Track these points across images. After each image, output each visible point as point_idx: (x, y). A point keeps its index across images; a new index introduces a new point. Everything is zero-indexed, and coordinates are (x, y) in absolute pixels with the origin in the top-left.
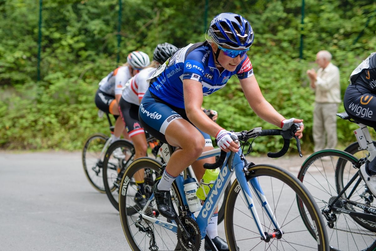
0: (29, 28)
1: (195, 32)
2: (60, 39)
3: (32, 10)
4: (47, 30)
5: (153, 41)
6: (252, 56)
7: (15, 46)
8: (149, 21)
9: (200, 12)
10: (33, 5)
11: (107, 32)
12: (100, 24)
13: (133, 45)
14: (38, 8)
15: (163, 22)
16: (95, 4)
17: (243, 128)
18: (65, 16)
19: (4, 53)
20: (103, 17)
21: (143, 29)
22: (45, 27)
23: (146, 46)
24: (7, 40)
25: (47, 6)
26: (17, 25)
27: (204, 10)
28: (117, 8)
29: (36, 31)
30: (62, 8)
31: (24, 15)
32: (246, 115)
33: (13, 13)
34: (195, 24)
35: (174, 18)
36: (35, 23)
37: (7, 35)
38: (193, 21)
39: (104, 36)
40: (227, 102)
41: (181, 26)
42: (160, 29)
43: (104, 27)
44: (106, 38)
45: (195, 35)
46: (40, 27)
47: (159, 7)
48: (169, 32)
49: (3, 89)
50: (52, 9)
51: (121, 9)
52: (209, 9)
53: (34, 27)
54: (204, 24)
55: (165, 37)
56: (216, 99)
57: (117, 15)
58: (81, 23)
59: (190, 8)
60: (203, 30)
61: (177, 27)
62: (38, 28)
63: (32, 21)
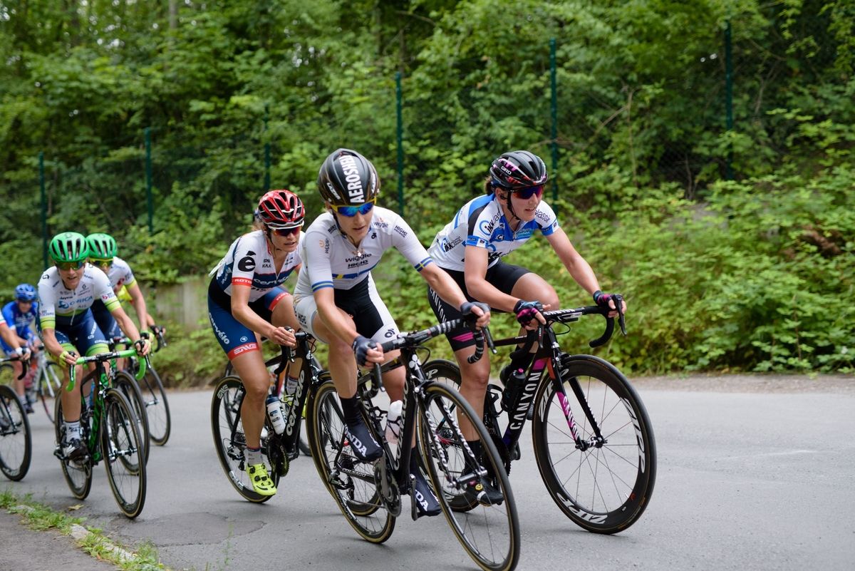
0: (381, 143)
1: (707, 129)
2: (439, 160)
3: (383, 109)
4: (413, 145)
5: (622, 153)
6: (831, 168)
8: (613, 113)
9: (715, 88)
10: (385, 98)
11: (531, 141)
12: (516, 125)
13: (584, 163)
14: (395, 103)
15: (642, 112)
16: (503, 88)
17: (820, 318)
18: (446, 112)
20: (520, 113)
21: (601, 129)
22: (408, 139)
23: (608, 162)
25: (411, 97)
26: (357, 138)
27: (724, 83)
28: (548, 94)
29: (392, 147)
30: (441, 100)
31: (368, 119)
32: (824, 291)
33: (347, 116)
34: (707, 113)
35: (663, 105)
36: (390, 132)
38: (703, 106)
40: (783, 265)
41: (678, 119)
42: (635, 126)
43: (523, 131)
45: (707, 135)
46: (400, 140)
47: (631, 83)
48: (654, 133)
50: (421, 102)
51: (556, 94)
52: (733, 80)
53: (388, 140)
54: (724, 111)
55: (646, 144)
56: (759, 261)
57: (548, 104)
58: (478, 126)
59: (695, 81)
60: (724, 125)
61: (671, 120)
62: (395, 142)
63: (385, 128)
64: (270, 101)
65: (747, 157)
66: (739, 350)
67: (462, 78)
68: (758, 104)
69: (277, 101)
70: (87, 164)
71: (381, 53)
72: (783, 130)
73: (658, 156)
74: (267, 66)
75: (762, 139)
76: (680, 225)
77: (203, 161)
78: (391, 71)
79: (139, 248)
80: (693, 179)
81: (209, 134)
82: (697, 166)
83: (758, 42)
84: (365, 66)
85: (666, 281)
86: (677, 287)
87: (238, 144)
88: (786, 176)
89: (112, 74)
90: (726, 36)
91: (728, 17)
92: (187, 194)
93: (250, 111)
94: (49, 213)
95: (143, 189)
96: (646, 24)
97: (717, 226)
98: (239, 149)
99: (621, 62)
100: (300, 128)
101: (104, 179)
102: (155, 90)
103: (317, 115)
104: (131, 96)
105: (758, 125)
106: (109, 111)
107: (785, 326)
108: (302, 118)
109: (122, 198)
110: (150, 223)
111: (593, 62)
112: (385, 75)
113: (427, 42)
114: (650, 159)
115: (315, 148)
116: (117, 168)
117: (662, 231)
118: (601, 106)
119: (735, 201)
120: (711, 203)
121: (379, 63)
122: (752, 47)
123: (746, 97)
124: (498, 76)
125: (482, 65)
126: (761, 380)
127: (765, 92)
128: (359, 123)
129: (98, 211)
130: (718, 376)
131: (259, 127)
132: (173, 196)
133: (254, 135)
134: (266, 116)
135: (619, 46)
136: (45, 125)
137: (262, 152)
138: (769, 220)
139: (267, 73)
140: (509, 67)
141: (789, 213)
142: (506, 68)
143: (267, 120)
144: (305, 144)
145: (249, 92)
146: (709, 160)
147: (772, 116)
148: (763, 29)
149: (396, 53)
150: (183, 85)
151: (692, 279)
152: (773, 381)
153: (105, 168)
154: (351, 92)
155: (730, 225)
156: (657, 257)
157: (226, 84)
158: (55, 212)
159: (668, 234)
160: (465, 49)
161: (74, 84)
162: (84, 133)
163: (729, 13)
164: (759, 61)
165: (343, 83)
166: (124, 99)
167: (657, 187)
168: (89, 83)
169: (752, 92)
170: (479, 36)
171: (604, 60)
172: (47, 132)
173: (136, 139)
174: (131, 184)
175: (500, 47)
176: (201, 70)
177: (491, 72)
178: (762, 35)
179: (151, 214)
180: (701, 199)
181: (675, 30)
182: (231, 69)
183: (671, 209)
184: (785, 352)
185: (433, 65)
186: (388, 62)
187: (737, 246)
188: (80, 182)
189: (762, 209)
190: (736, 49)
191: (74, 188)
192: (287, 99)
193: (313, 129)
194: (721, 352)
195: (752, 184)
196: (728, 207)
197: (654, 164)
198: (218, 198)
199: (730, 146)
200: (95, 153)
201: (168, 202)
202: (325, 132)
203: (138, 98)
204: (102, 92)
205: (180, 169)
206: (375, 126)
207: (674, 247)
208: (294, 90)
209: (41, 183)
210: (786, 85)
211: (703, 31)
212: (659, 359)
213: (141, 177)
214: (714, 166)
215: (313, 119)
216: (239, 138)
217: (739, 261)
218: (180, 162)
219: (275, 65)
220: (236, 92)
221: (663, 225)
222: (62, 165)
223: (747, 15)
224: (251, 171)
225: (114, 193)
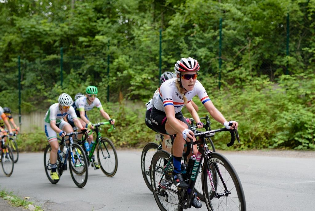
0: (153, 56)
1: (279, 55)
3: (154, 43)
4: (166, 57)
5: (246, 63)
7: (142, 70)
8: (243, 48)
9: (283, 39)
10: (155, 39)
11: (211, 57)
12: (206, 51)
13: (231, 66)
14: (159, 41)
15: (254, 47)
16: (201, 36)
18: (179, 45)
19: (135, 76)
20: (207, 46)
21: (238, 53)
22: (164, 55)
23: (241, 66)
24: (136, 66)
25: (166, 39)
26: (144, 54)
27: (286, 37)
28: (218, 38)
29: (157, 58)
30: (177, 40)
31: (148, 47)
33: (140, 45)
34: (279, 48)
35: (262, 45)
36: (157, 52)
37: (136, 62)
38: (278, 46)
39: (208, 60)
40: (307, 108)
41: (268, 50)
42: (251, 53)
43: (209, 53)
44: (210, 61)
45: (279, 57)
46: (161, 55)
47: (250, 36)
48: (259, 56)
49: (134, 102)
50: (169, 41)
51: (222, 39)
52: (290, 36)
53: (156, 55)
54: (286, 48)
55: (255, 60)
56: (298, 106)
57: (218, 43)
58: (191, 51)
59: (275, 36)
60: (285, 53)
61: (265, 51)
62: (159, 56)
63: (155, 50)
64: (110, 38)
65: (294, 66)
66: (289, 141)
67: (185, 32)
68: (299, 46)
69: (113, 38)
70: (37, 61)
71: (154, 21)
72: (308, 56)
73: (260, 65)
74: (110, 25)
75: (300, 60)
76: (268, 92)
77: (83, 61)
78: (158, 28)
79: (57, 95)
80: (273, 74)
81: (86, 51)
82: (274, 69)
83: (300, 22)
84: (148, 26)
85: (262, 113)
86: (266, 116)
87: (97, 55)
88: (309, 74)
89: (48, 26)
90: (287, 19)
91: (288, 12)
92: (77, 74)
93: (102, 42)
94: (21, 79)
95: (59, 72)
96: (257, 13)
97: (282, 93)
98: (98, 57)
99: (246, 28)
100: (122, 49)
101: (44, 67)
102: (65, 33)
103: (128, 44)
104: (55, 35)
105: (298, 54)
106: (46, 40)
107: (307, 131)
108: (123, 45)
109: (51, 75)
110: (61, 85)
111: (236, 27)
112: (155, 30)
113: (172, 17)
114: (257, 66)
115: (127, 57)
116: (49, 63)
117: (261, 94)
118: (238, 45)
119: (289, 83)
120: (280, 84)
121: (153, 25)
122: (297, 24)
123: (294, 43)
124: (199, 32)
125: (193, 27)
126: (297, 152)
127: (301, 41)
128: (145, 48)
129: (41, 79)
130: (281, 150)
131: (106, 48)
132: (71, 74)
133: (104, 51)
134: (108, 44)
135: (247, 21)
136: (21, 45)
137: (106, 58)
138: (302, 91)
139: (110, 28)
140: (203, 28)
141: (309, 88)
142: (202, 29)
143: (109, 46)
144: (124, 56)
145: (102, 35)
146: (280, 66)
147: (304, 50)
148: (301, 17)
149: (160, 22)
150: (76, 31)
151: (272, 113)
152: (302, 153)
153: (44, 63)
154: (143, 36)
155: (287, 92)
156: (259, 104)
157: (93, 31)
158: (24, 79)
159: (263, 95)
160: (187, 21)
161: (33, 29)
162: (37, 49)
163: (288, 10)
164: (300, 29)
165: (139, 33)
166: (53, 36)
167: (259, 77)
168: (39, 29)
169: (297, 41)
170: (193, 16)
171: (240, 26)
172: (22, 48)
173: (57, 52)
174: (55, 69)
175: (200, 20)
176: (84, 25)
177: (197, 30)
178: (301, 19)
179: (62, 81)
180: (276, 82)
181: (268, 16)
182: (95, 26)
183: (264, 85)
184: (307, 142)
185: (174, 26)
186: (157, 25)
187: (290, 100)
188: (34, 68)
189: (299, 87)
190: (291, 24)
191: (32, 70)
192: (117, 38)
193: (127, 50)
194: (282, 141)
195: (296, 76)
196: (286, 85)
197: (258, 68)
198: (89, 76)
199: (288, 62)
200: (40, 57)
201: (69, 77)
202: (131, 51)
203: (58, 35)
204: (44, 33)
205: (74, 64)
206: (151, 50)
207: (265, 100)
208: (120, 35)
209: (19, 68)
210: (310, 38)
211: (278, 17)
212: (258, 143)
213: (58, 67)
214: (281, 69)
215: (127, 46)
216: (98, 52)
217: (290, 106)
218: (74, 61)
219: (113, 24)
220: (97, 34)
221: (261, 92)
222: (27, 61)
223: (295, 11)
224: (102, 66)
225: (47, 73)
